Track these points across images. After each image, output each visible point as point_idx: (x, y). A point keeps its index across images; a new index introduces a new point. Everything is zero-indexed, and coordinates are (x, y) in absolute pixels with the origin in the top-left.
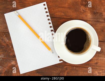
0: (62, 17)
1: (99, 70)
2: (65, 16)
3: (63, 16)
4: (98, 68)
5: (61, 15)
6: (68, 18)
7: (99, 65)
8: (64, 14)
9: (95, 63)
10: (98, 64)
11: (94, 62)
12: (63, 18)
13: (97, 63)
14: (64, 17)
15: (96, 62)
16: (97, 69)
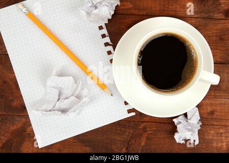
0: (129, 12)
1: (219, 129)
2: (136, 9)
3: (130, 9)
4: (215, 123)
5: (126, 7)
6: (142, 13)
7: (218, 115)
8: (132, 6)
9: (208, 113)
10: (216, 114)
11: (205, 111)
12: (132, 14)
13: (212, 113)
14: (134, 12)
15: (209, 109)
16: (214, 127)
